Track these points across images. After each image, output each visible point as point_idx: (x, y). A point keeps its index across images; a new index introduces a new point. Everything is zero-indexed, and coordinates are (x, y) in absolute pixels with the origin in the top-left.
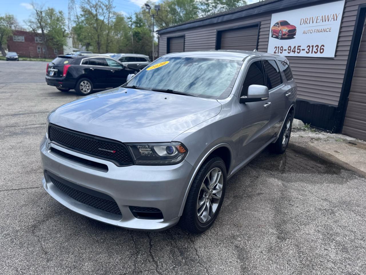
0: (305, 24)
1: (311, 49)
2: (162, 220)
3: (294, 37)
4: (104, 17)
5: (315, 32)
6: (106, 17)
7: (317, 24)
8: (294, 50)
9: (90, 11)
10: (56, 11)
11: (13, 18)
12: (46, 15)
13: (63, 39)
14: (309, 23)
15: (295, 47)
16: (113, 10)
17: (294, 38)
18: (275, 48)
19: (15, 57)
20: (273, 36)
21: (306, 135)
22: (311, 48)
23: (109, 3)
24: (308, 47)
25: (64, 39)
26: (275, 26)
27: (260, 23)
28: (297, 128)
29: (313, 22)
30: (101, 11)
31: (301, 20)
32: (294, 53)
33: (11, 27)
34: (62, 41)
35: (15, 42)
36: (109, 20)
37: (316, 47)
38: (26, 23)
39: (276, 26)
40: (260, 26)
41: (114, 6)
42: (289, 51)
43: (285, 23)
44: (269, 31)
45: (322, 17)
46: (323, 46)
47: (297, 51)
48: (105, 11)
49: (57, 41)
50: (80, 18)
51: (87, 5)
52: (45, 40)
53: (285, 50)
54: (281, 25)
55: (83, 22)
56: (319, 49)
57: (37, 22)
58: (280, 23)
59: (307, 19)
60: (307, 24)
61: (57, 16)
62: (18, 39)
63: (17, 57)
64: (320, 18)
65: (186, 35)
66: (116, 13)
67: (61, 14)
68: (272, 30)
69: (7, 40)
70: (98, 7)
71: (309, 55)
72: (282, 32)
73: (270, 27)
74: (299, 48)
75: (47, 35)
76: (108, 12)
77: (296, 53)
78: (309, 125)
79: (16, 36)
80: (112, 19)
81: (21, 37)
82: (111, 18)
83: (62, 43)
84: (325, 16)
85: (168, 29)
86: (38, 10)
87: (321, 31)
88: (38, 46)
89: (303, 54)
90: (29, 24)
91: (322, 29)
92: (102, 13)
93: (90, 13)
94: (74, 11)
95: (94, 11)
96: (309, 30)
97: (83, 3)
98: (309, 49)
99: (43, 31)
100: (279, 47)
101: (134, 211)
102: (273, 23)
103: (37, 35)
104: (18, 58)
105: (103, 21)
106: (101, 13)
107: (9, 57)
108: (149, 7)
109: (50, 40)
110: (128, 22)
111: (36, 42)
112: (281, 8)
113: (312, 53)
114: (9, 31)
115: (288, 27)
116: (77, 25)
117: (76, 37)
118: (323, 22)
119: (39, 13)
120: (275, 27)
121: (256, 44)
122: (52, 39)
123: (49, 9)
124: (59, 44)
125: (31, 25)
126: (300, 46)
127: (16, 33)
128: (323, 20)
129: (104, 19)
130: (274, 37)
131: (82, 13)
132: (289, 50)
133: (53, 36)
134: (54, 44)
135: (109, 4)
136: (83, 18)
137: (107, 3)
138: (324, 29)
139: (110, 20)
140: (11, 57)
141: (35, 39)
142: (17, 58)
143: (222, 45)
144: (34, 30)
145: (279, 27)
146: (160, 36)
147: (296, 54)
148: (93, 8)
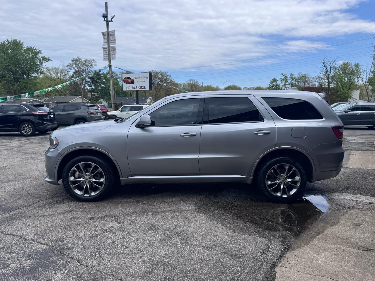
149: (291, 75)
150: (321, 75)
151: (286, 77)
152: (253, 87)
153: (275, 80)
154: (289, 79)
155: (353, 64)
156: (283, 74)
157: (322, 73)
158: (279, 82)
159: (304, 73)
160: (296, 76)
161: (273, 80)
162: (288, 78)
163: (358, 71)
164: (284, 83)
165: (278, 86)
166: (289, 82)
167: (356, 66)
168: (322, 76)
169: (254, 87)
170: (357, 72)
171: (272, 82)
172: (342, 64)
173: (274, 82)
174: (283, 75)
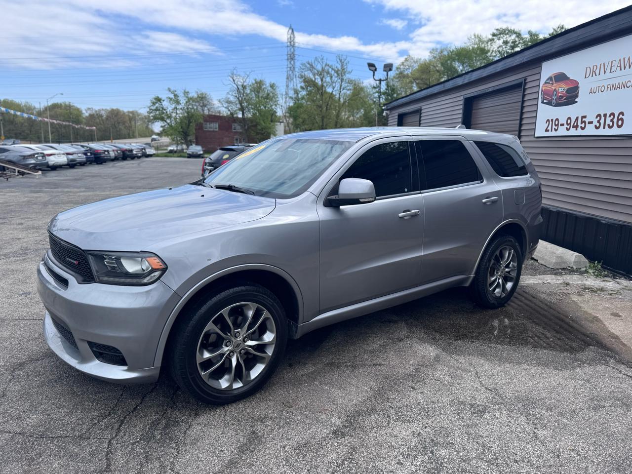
0: (592, 76)
1: (602, 121)
2: (126, 368)
3: (576, 100)
4: (333, 88)
5: (609, 89)
6: (336, 89)
7: (612, 75)
8: (575, 124)
9: (312, 80)
10: (266, 85)
11: (205, 97)
12: (251, 91)
13: (270, 126)
14: (599, 75)
15: (577, 118)
16: (347, 77)
17: (577, 102)
18: (546, 123)
19: (199, 153)
20: (543, 101)
21: (580, 282)
22: (603, 118)
23: (342, 66)
24: (599, 118)
25: (273, 126)
26: (547, 83)
27: (525, 80)
28: (572, 268)
29: (605, 72)
30: (328, 79)
31: (586, 70)
32: (576, 130)
33: (203, 110)
34: (270, 128)
35: (206, 131)
36: (340, 92)
37: (610, 116)
38: (222, 104)
39: (549, 83)
40: (525, 86)
41: (350, 70)
42: (568, 127)
43: (561, 78)
44: (538, 92)
45: (620, 60)
46: (622, 113)
47: (581, 125)
48: (335, 79)
49: (262, 129)
50: (300, 92)
51: (309, 72)
52: (246, 127)
53: (562, 125)
54: (555, 82)
55: (303, 98)
56: (615, 120)
57: (237, 102)
58: (554, 76)
59: (595, 67)
60: (596, 75)
61: (268, 91)
62: (211, 128)
63: (202, 152)
64: (616, 64)
65: (423, 108)
66: (351, 81)
67: (273, 88)
68: (542, 91)
69: (196, 129)
70: (325, 74)
71: (601, 132)
72: (558, 92)
73: (539, 86)
74: (584, 120)
75: (249, 119)
76: (339, 81)
77: (579, 128)
78: (601, 264)
79: (208, 124)
80: (345, 91)
81: (214, 124)
82: (343, 89)
83: (269, 131)
84: (624, 59)
85: (399, 101)
86: (239, 83)
87: (617, 88)
88: (235, 137)
89: (590, 130)
90: (226, 105)
91: (619, 83)
92: (331, 82)
93: (314, 84)
94: (293, 83)
95: (319, 80)
96: (599, 87)
97: (303, 69)
98: (599, 122)
99: (243, 114)
100: (552, 120)
101: (95, 349)
102: (544, 77)
103: (236, 120)
104: (203, 154)
105: (332, 93)
106: (329, 82)
107: (191, 153)
108: (373, 68)
109: (253, 128)
110: (374, 93)
111: (234, 131)
112: (553, 50)
113: (604, 128)
114: (199, 116)
115: (567, 84)
116: (295, 103)
117: (291, 120)
118: (621, 70)
119: (240, 87)
120: (547, 85)
121: (518, 118)
122: (256, 126)
123: (256, 82)
124: (264, 133)
125: (228, 106)
126: (585, 117)
127: (208, 119)
128: (620, 66)
129: (333, 92)
130: (545, 103)
131: (303, 84)
132: (568, 124)
133: (258, 121)
134: (258, 134)
135: (341, 68)
136: (304, 93)
137: (339, 67)
138: (622, 83)
139: (343, 92)
140: (193, 152)
141: (233, 127)
142: (201, 155)
143: (473, 121)
144: (232, 114)
145: (553, 84)
146: (390, 112)
147: (580, 132)
148: (317, 77)
149: (186, 93)
150: (229, 96)
151: (175, 96)
152: (104, 108)
153: (158, 100)
154: (183, 101)
155: (268, 85)
156: (170, 91)
157: (231, 93)
158: (166, 104)
159: (204, 91)
160: (193, 94)
161: (155, 99)
162: (180, 98)
163: (275, 95)
164: (173, 106)
165: (165, 110)
166: (183, 104)
167: (272, 86)
168: (232, 99)
169: (106, 109)
170: (273, 97)
171: (154, 104)
172: (254, 82)
173: (156, 103)
174: (172, 93)
